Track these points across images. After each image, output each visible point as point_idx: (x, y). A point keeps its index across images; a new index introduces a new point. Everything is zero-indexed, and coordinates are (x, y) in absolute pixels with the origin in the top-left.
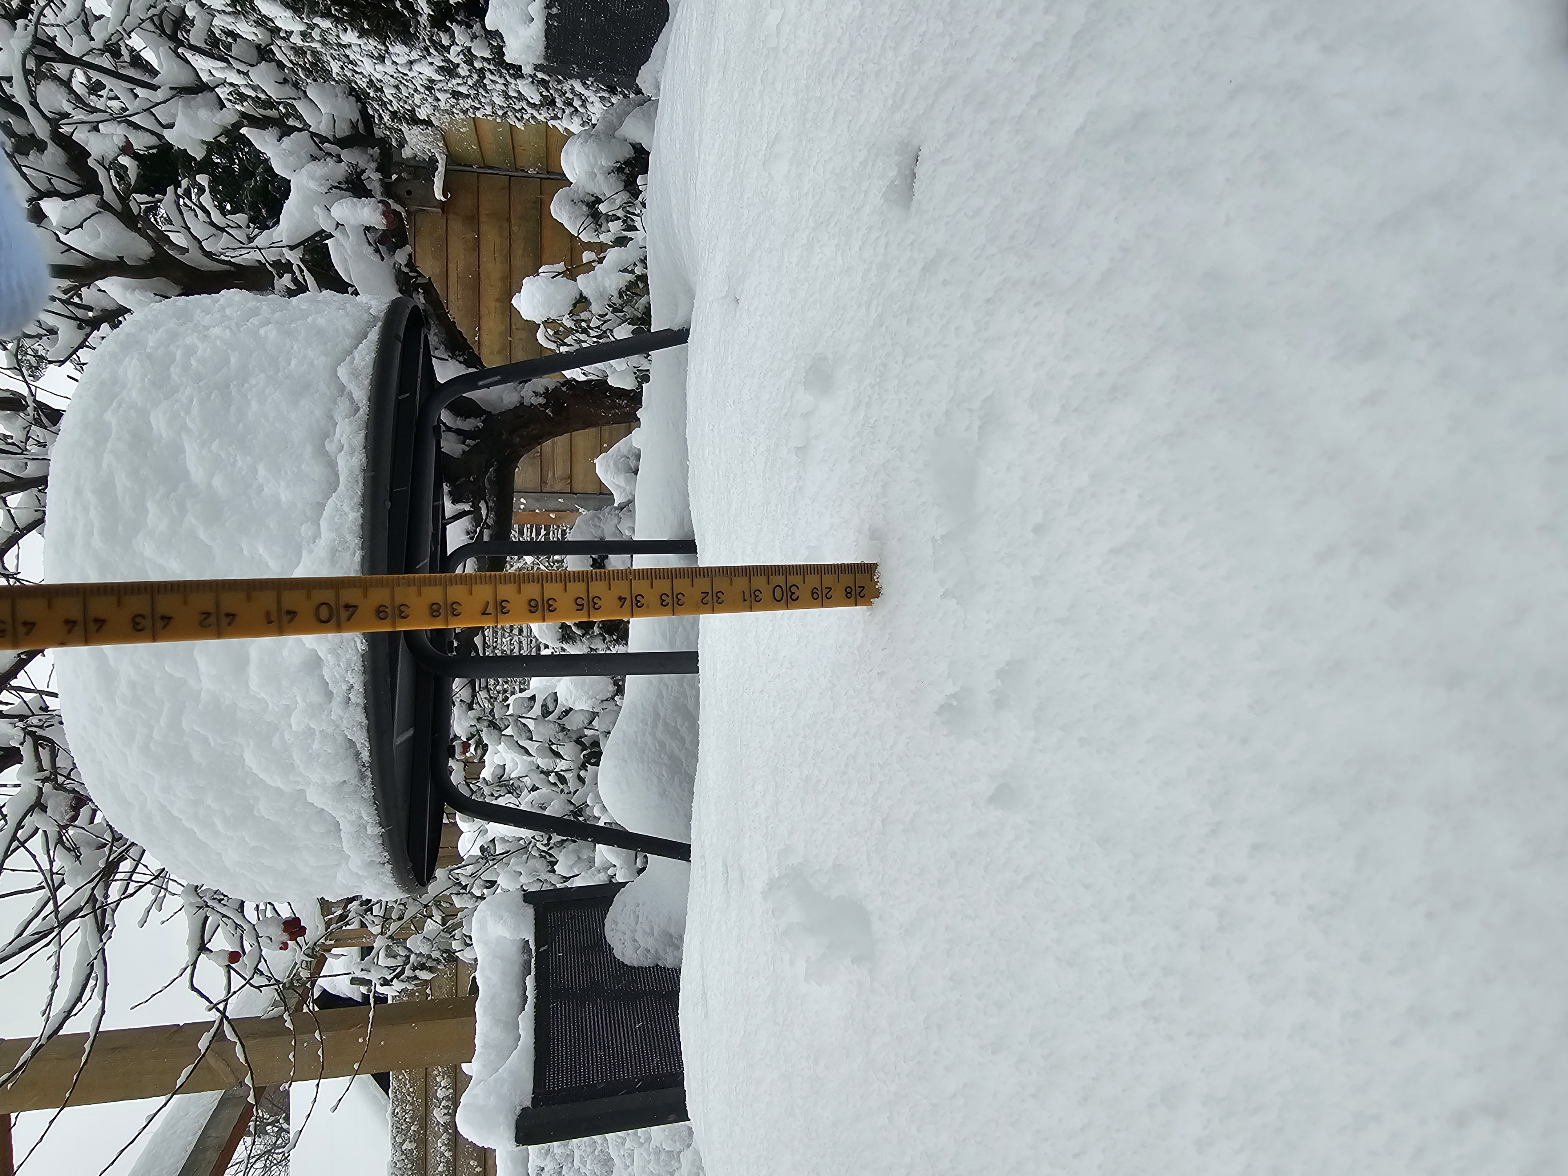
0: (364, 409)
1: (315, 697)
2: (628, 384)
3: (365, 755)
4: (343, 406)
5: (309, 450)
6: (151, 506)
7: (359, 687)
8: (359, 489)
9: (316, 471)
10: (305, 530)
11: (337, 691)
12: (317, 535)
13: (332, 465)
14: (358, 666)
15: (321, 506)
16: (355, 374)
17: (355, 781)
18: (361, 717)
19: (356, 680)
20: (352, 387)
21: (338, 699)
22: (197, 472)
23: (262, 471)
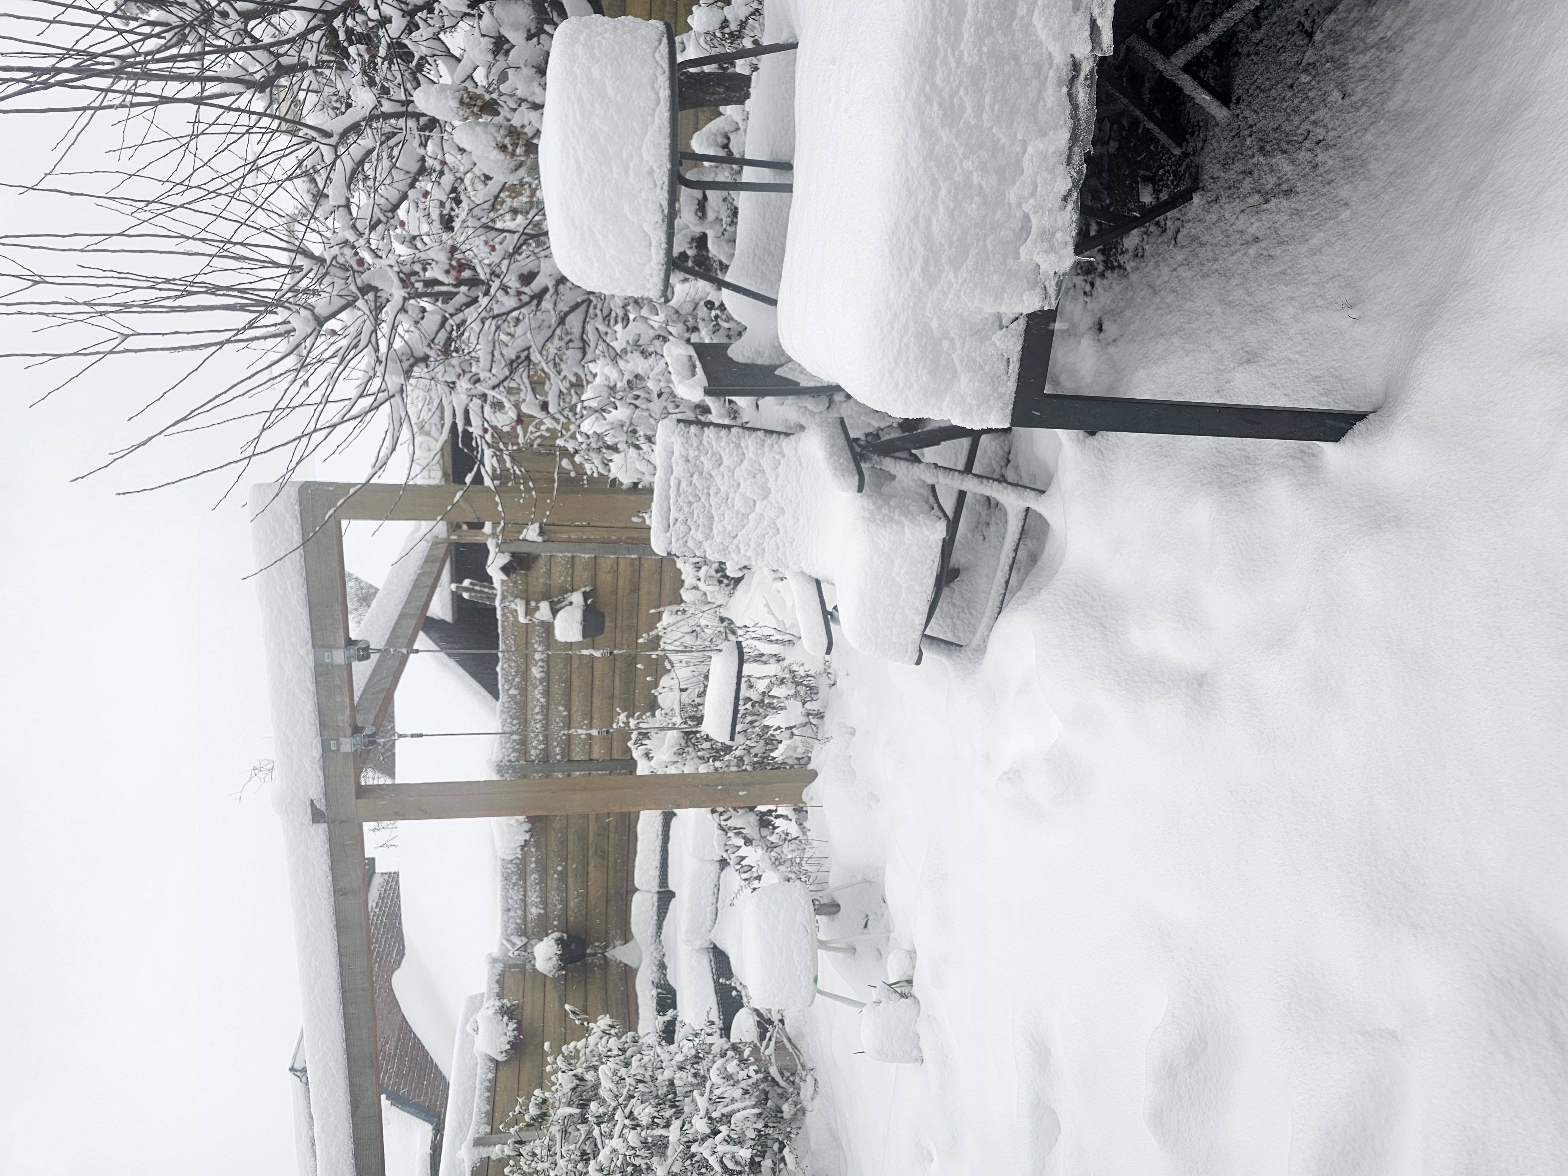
0: (667, 72)
1: (651, 186)
2: (746, 71)
3: (666, 211)
4: (659, 70)
5: (649, 88)
6: (597, 106)
7: (666, 183)
8: (668, 104)
9: (652, 95)
10: (650, 118)
11: (659, 183)
12: (654, 121)
13: (657, 93)
14: (667, 174)
15: (654, 110)
16: (662, 57)
17: (660, 222)
18: (666, 195)
19: (666, 179)
20: (661, 62)
21: (659, 187)
22: (611, 92)
23: (634, 94)
